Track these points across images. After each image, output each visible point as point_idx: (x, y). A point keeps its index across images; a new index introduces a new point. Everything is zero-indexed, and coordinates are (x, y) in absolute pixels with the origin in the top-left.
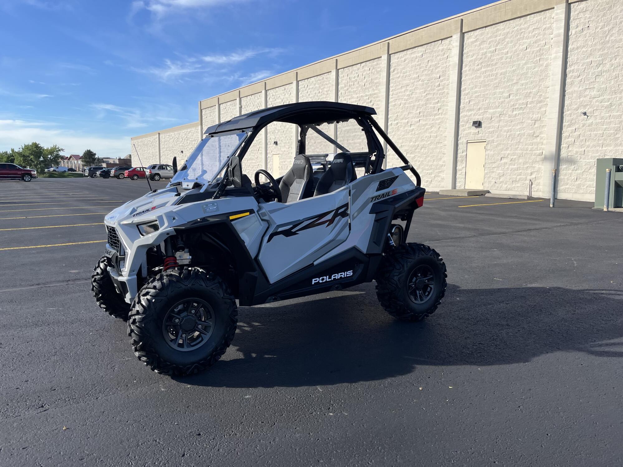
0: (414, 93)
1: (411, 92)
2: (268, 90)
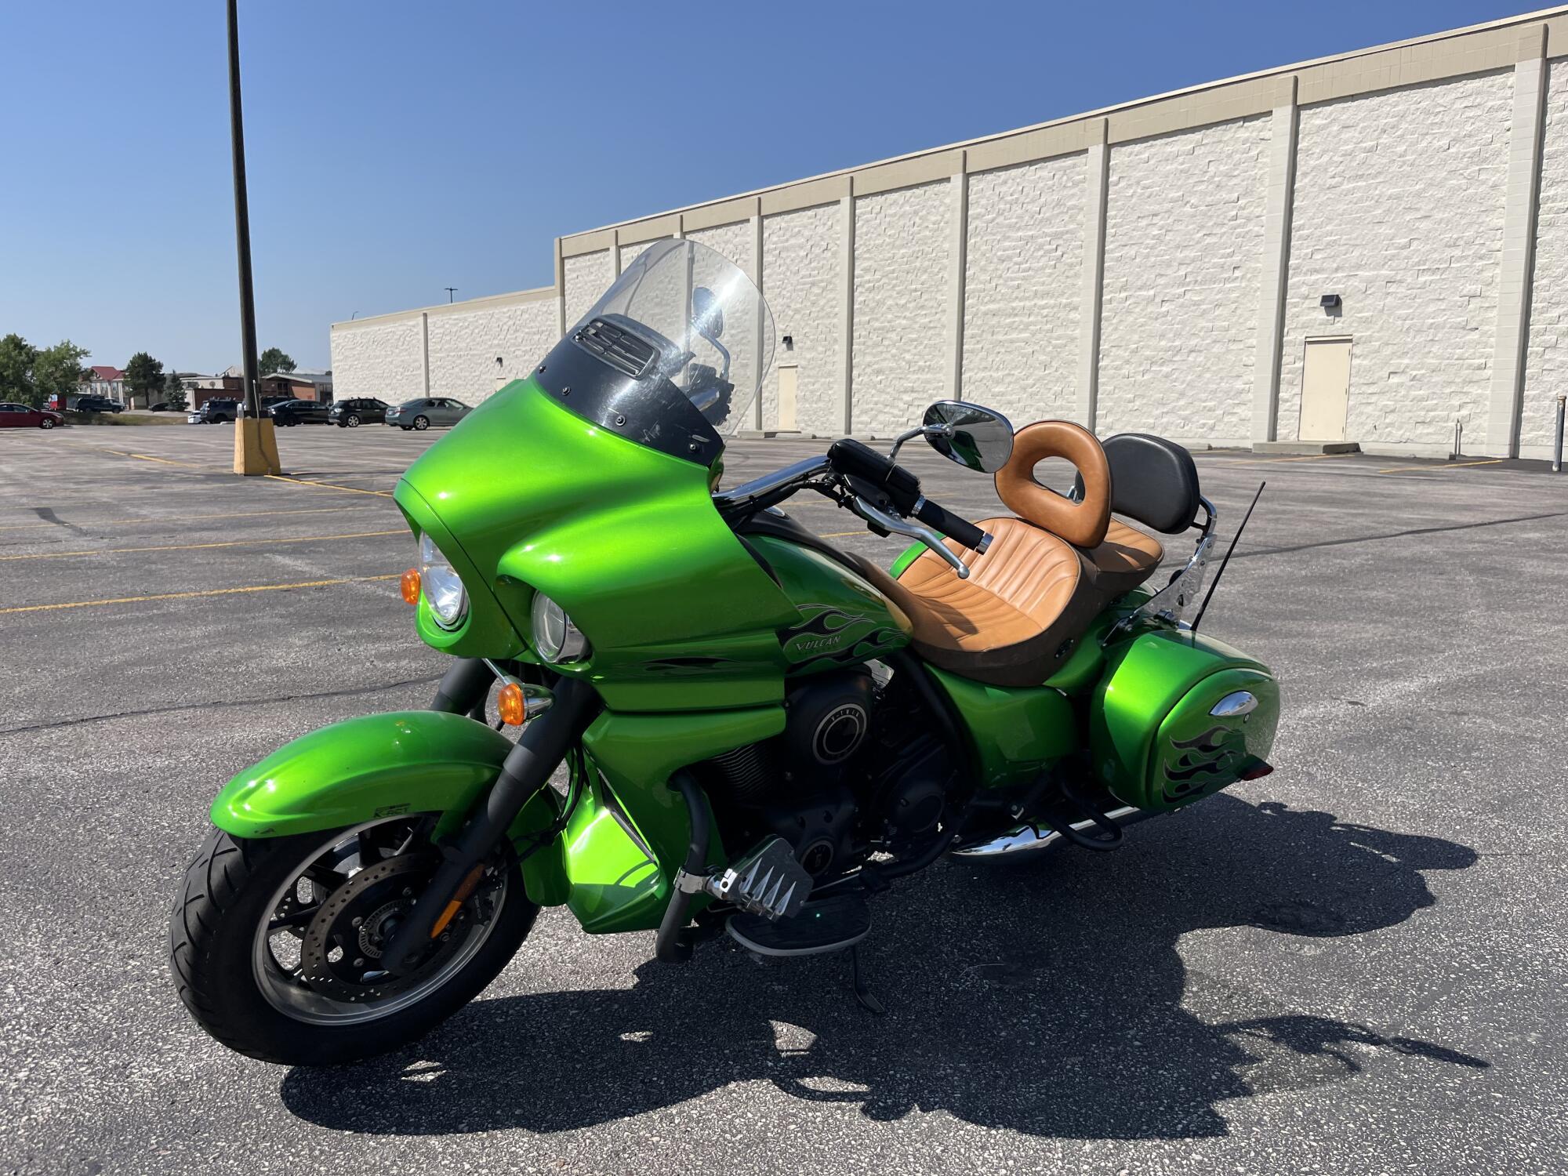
0: (1171, 234)
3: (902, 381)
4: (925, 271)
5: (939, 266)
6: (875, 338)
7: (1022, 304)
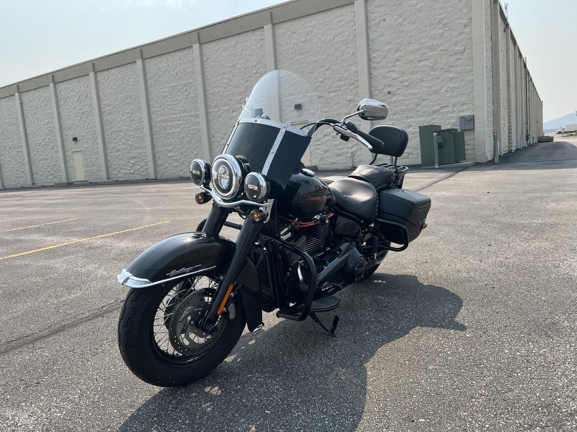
0: (232, 81)
1: (229, 80)
2: (57, 83)
3: (129, 154)
4: (132, 104)
5: (137, 102)
6: (114, 136)
7: (175, 116)
